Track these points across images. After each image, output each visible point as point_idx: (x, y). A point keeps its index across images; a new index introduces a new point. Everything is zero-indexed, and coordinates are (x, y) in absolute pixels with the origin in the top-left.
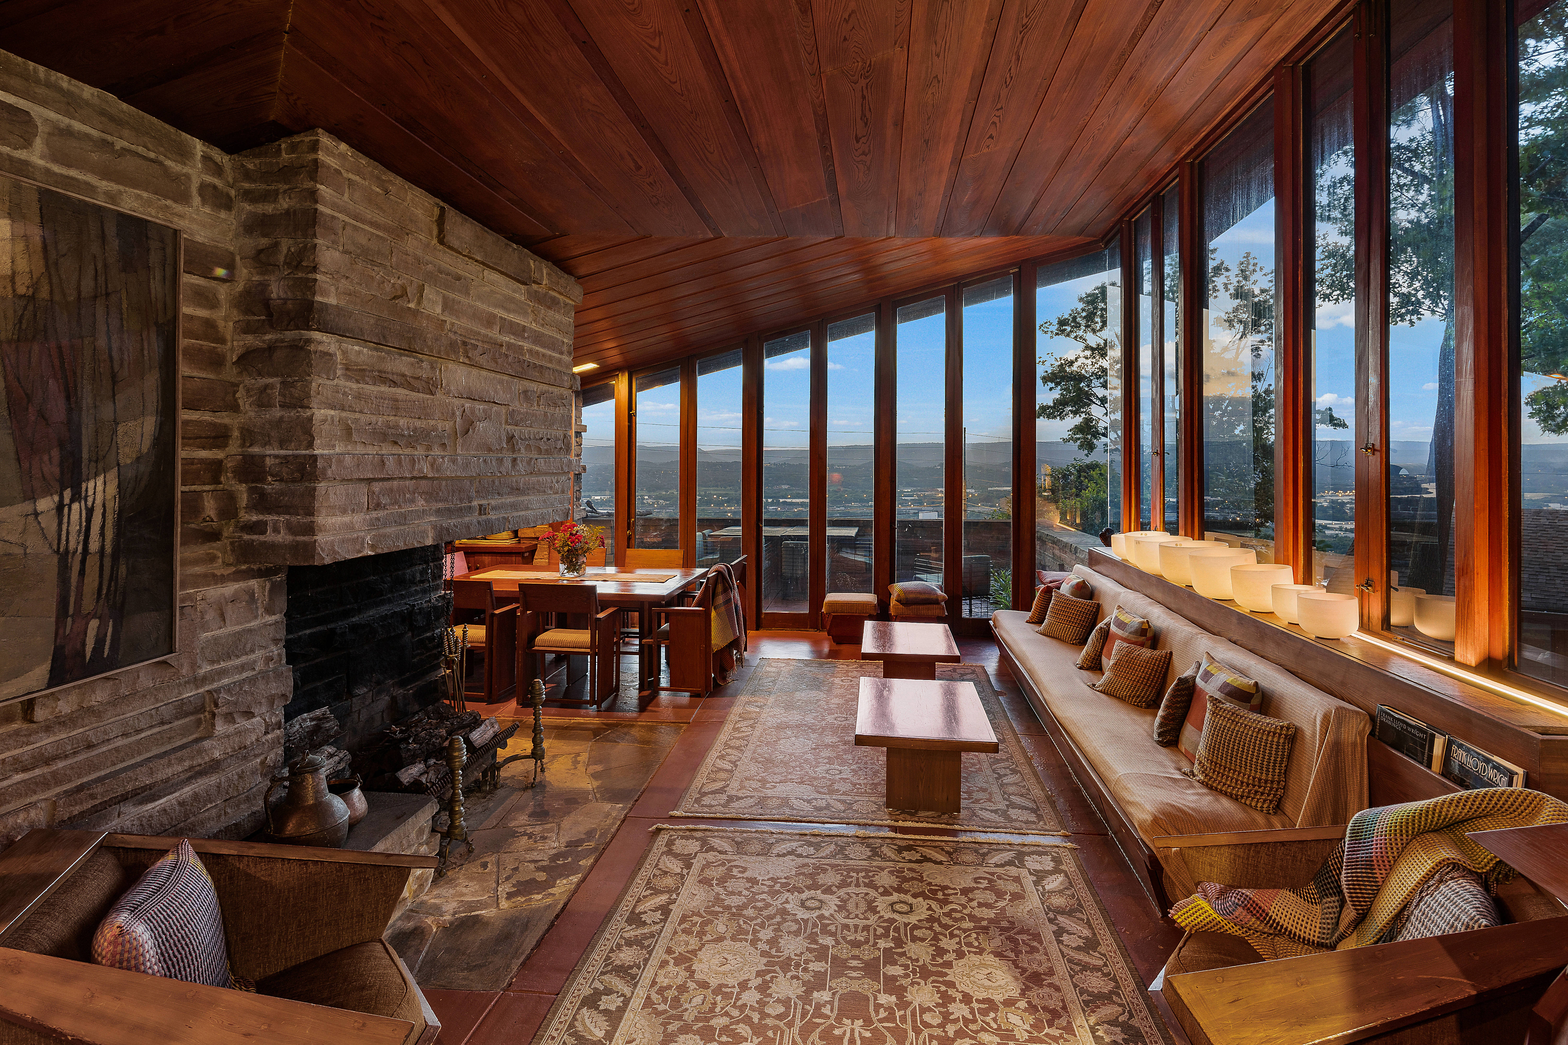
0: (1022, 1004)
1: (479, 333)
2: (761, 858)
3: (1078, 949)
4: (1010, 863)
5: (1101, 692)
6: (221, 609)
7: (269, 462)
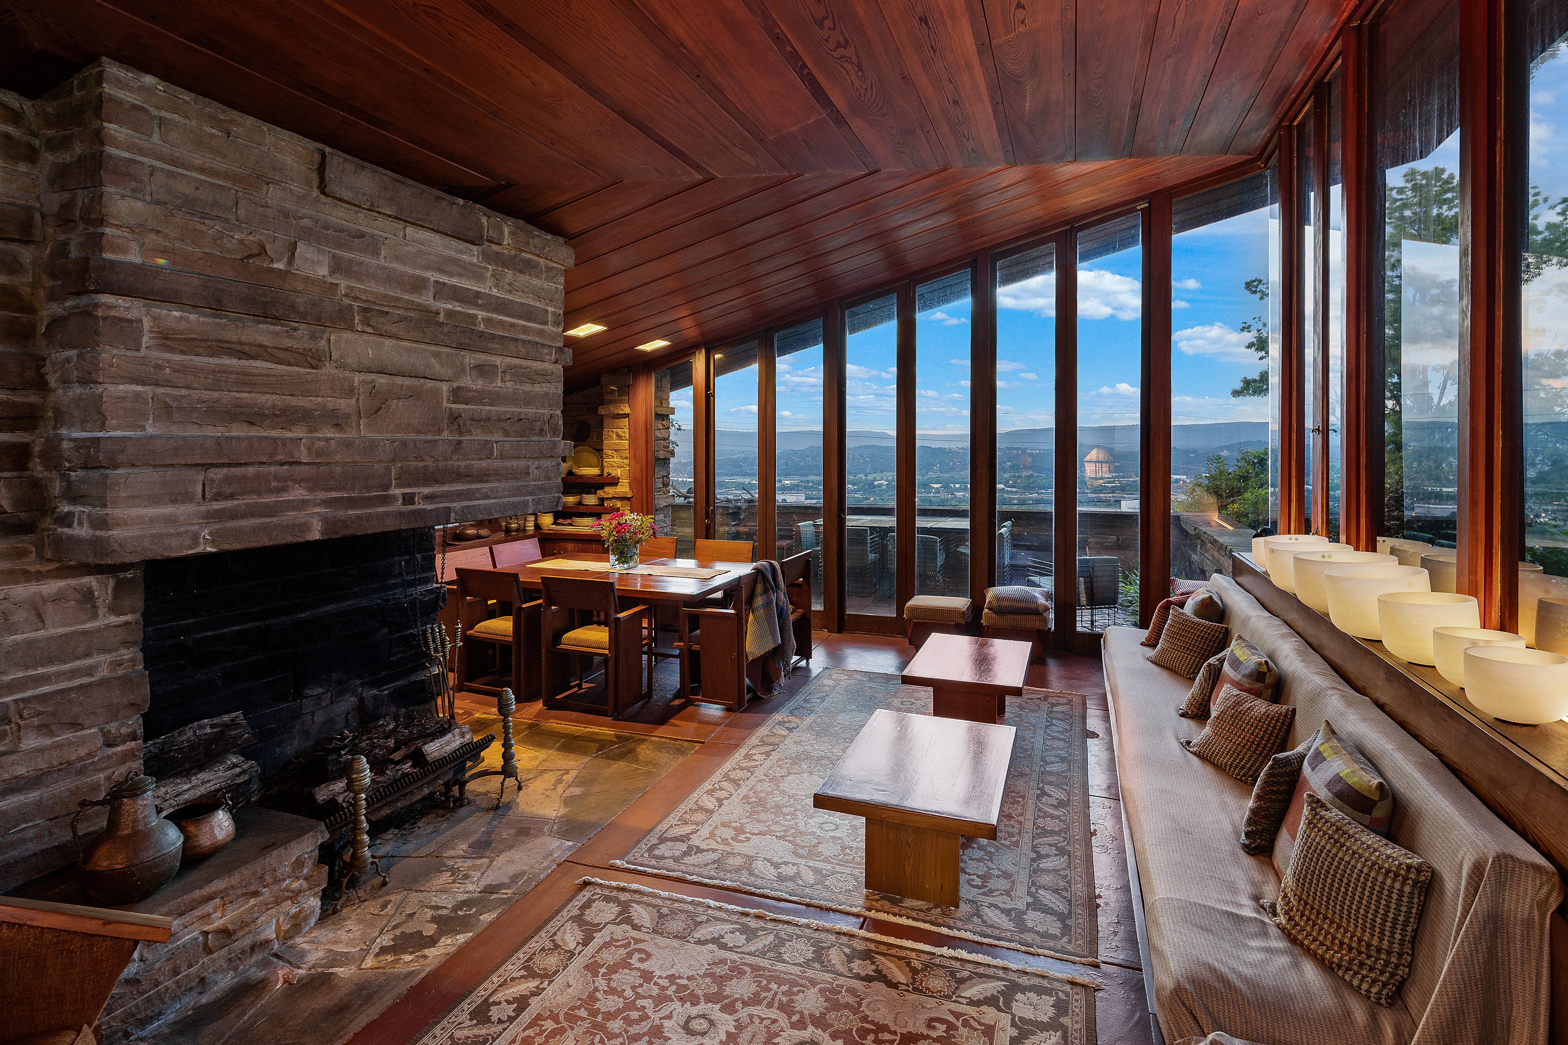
1: (399, 299)
2: (676, 943)
4: (991, 1001)
5: (1194, 753)
6: (36, 609)
7: (65, 444)
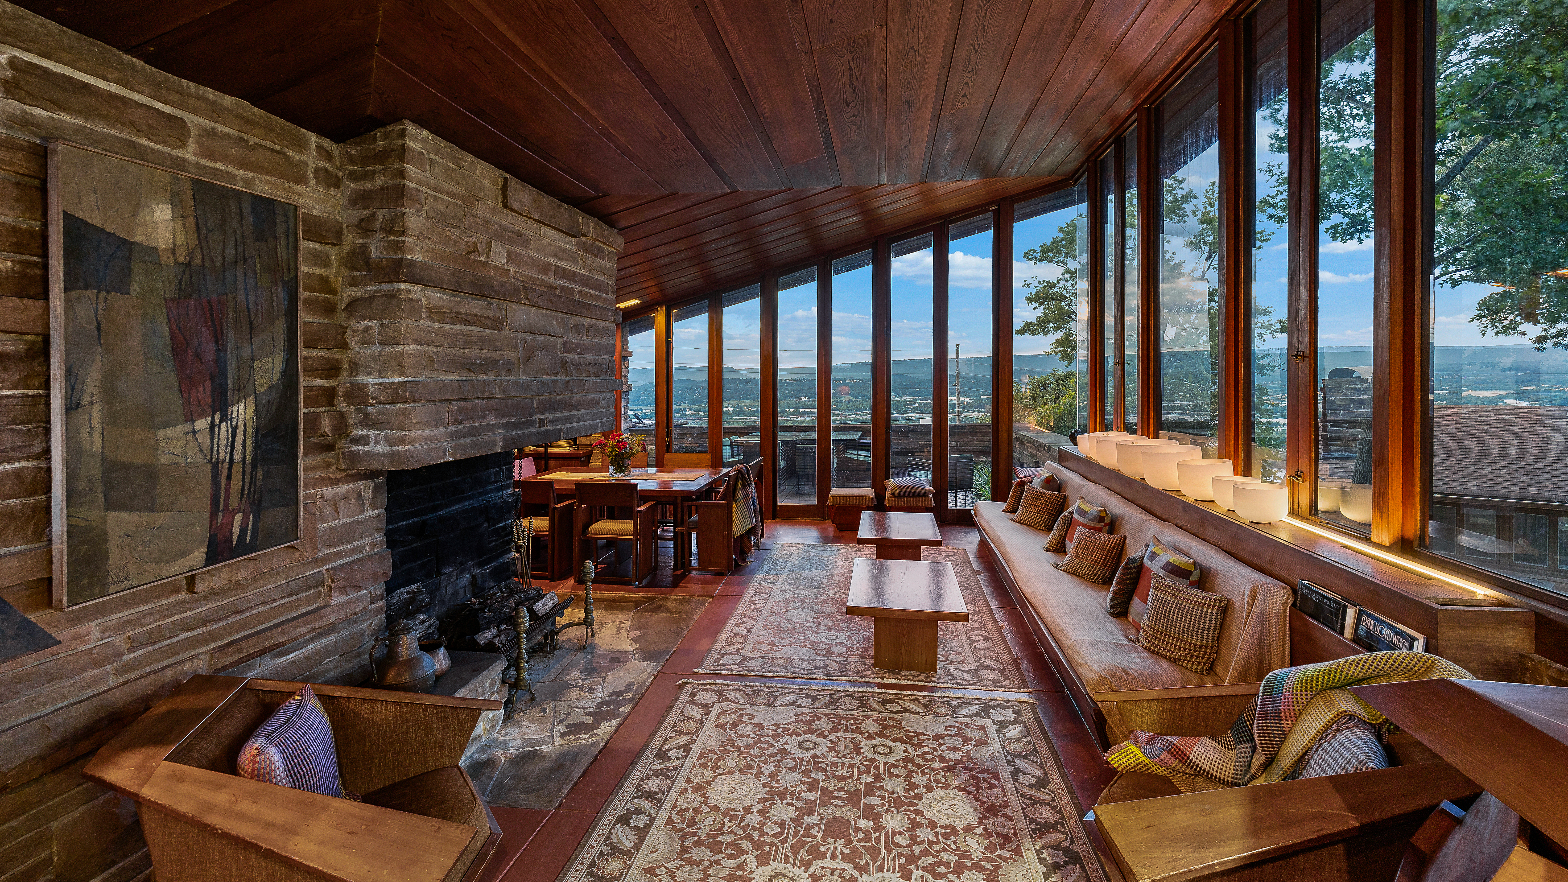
0: (979, 830)
1: (537, 279)
3: (1031, 786)
4: (977, 715)
5: (1063, 570)
6: (335, 505)
7: (371, 388)
